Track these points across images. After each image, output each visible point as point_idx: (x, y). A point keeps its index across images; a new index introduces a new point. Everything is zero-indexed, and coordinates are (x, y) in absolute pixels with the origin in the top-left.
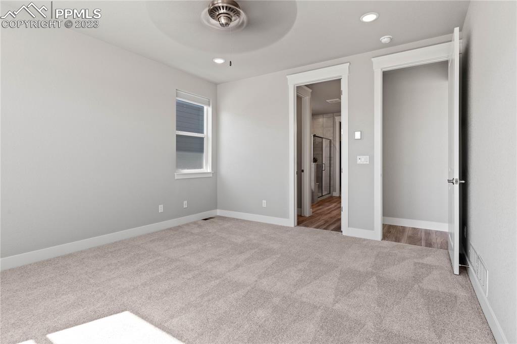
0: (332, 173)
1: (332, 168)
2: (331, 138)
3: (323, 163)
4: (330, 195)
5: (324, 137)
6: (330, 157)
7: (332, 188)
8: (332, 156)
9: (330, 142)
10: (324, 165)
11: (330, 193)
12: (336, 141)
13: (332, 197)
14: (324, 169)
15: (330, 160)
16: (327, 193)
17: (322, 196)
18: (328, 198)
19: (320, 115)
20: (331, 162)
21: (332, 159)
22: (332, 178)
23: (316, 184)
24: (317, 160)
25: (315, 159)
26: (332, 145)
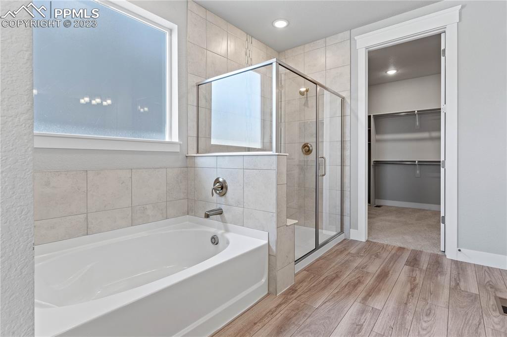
2: (344, 94)
4: (342, 237)
6: (342, 142)
7: (346, 219)
8: (347, 138)
9: (343, 99)
10: (321, 161)
11: (342, 231)
13: (348, 243)
14: (321, 172)
15: (342, 149)
16: (334, 233)
17: (318, 247)
18: (337, 248)
19: (318, 41)
20: (345, 152)
21: (347, 145)
22: (347, 193)
23: (287, 226)
24: (311, 148)
25: (308, 146)
26: (348, 111)
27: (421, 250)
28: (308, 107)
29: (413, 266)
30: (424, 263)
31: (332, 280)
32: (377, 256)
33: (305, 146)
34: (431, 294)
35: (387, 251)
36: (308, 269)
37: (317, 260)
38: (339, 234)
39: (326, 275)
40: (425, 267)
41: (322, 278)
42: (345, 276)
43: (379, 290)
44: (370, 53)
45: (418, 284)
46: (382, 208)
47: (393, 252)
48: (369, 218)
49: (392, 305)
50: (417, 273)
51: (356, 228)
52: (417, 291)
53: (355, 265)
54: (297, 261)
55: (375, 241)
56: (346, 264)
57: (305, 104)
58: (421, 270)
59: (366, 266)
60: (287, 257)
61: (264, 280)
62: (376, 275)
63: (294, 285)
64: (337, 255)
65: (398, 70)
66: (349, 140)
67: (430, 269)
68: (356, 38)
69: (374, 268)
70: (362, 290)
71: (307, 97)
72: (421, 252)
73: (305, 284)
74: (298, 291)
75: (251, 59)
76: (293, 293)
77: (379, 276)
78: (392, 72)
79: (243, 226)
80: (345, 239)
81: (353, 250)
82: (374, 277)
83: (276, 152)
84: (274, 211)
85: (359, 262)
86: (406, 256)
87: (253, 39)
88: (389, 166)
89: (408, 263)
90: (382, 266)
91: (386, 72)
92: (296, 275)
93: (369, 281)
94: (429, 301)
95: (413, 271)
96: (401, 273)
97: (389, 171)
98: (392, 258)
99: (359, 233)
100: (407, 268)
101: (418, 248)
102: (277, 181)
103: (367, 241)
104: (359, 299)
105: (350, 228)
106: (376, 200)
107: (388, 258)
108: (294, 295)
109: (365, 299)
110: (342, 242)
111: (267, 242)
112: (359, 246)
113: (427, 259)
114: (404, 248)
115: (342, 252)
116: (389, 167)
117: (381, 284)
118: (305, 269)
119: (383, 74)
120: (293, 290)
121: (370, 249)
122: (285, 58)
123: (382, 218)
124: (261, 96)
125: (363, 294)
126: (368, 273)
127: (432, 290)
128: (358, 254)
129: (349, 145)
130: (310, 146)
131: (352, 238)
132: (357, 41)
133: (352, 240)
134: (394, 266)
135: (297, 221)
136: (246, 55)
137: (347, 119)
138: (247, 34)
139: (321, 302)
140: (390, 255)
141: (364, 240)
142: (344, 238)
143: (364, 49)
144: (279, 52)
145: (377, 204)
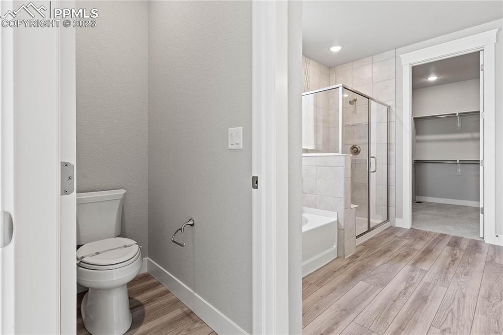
0: (392, 177)
1: (392, 167)
2: (389, 104)
3: (372, 155)
4: (388, 225)
5: (374, 97)
6: (388, 144)
7: (392, 210)
8: (392, 141)
9: (389, 108)
10: (372, 160)
11: (388, 219)
12: (402, 108)
13: (393, 230)
14: (372, 169)
15: (388, 150)
16: (380, 221)
17: (369, 229)
18: (385, 232)
19: (366, 59)
20: (390, 153)
21: (393, 147)
22: (392, 188)
23: (351, 208)
24: (359, 149)
25: (356, 148)
26: (393, 118)
27: (462, 236)
28: (356, 114)
29: (454, 247)
30: (464, 245)
31: (385, 252)
32: (421, 239)
33: (354, 147)
34: (469, 264)
35: (430, 236)
36: (365, 244)
37: (370, 239)
38: (385, 222)
39: (379, 249)
40: (465, 248)
41: (377, 250)
42: (395, 250)
43: (425, 260)
44: (413, 68)
45: (458, 258)
46: (422, 203)
47: (436, 237)
48: (412, 211)
49: (436, 269)
50: (457, 252)
51: (401, 217)
52: (457, 262)
53: (403, 244)
54: (357, 237)
55: (418, 228)
56: (395, 243)
57: (353, 111)
58: (461, 250)
59: (412, 245)
60: (351, 231)
61: (335, 246)
62: (422, 251)
63: (356, 253)
64: (386, 237)
65: (439, 77)
66: (394, 142)
67: (469, 249)
68: (401, 56)
69: (420, 246)
70: (410, 259)
71: (355, 106)
72: (462, 238)
73: (364, 253)
74: (360, 257)
75: (309, 77)
76: (356, 258)
77: (424, 252)
78: (433, 78)
79: (316, 208)
80: (391, 227)
81: (399, 234)
82: (420, 252)
83: (342, 154)
84: (342, 196)
85: (405, 242)
86: (447, 240)
87: (310, 60)
88: (430, 164)
89: (449, 244)
90: (426, 246)
91: (427, 79)
92: (356, 247)
93: (416, 255)
94: (467, 268)
95: (454, 250)
96: (444, 250)
97: (429, 169)
98: (435, 240)
99: (404, 221)
100: (448, 248)
101: (459, 235)
102: (345, 175)
103: (411, 228)
104: (410, 263)
105: (396, 217)
106: (417, 197)
107: (432, 240)
108: (358, 259)
109: (414, 264)
110: (389, 228)
111: (337, 219)
112: (404, 232)
113: (467, 242)
114: (445, 235)
115: (390, 235)
116: (429, 166)
117: (426, 256)
118: (361, 245)
119: (425, 80)
120: (355, 256)
121: (414, 234)
122: (335, 73)
123: (423, 211)
124: (314, 106)
125: (412, 261)
126: (414, 249)
127: (470, 261)
128: (404, 237)
129: (394, 146)
130: (357, 147)
131: (397, 226)
132: (402, 59)
133: (397, 227)
134: (437, 246)
135: (358, 206)
136: (305, 73)
137: (393, 125)
138: (306, 56)
139: (380, 264)
140: (433, 239)
141: (409, 228)
142: (389, 226)
143: (409, 65)
144: (329, 68)
145: (417, 200)
